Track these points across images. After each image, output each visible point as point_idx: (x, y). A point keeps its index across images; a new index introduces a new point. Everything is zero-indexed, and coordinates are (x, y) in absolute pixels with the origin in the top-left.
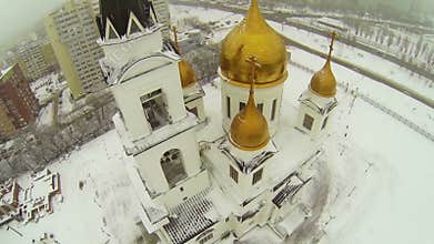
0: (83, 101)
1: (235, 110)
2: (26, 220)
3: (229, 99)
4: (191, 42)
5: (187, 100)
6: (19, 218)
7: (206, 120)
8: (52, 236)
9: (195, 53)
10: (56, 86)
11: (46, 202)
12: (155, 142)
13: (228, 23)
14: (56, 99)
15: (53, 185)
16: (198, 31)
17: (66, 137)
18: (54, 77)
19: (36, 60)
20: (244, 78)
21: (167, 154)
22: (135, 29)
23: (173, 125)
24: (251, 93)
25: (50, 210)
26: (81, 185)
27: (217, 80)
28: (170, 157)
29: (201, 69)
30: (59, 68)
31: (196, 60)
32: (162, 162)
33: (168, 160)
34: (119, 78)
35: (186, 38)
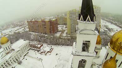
0: (69, 35)
1: (108, 58)
2: (39, 53)
3: (108, 54)
4: (104, 32)
5: (96, 48)
6: (38, 51)
7: (99, 57)
8: (42, 60)
9: (104, 36)
10: (64, 29)
11: (46, 52)
12: (81, 55)
13: (117, 30)
14: (63, 32)
15: (50, 50)
16: (107, 30)
17: (60, 42)
18: (65, 26)
19: (62, 20)
20: (116, 49)
21: (83, 60)
22: (88, 21)
23: (88, 53)
24: (116, 54)
25: (46, 55)
26: (57, 54)
27: (107, 47)
28: (83, 61)
29: (104, 42)
30: (67, 24)
31: (104, 39)
32: (80, 61)
33: (82, 62)
34: (80, 32)
35: (103, 31)
